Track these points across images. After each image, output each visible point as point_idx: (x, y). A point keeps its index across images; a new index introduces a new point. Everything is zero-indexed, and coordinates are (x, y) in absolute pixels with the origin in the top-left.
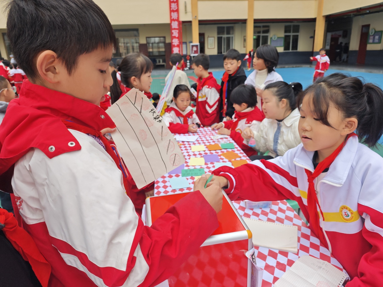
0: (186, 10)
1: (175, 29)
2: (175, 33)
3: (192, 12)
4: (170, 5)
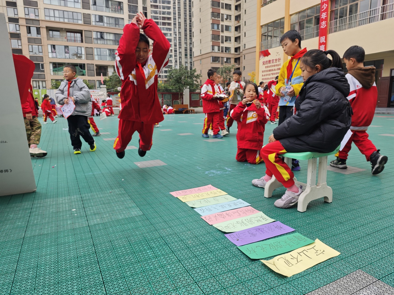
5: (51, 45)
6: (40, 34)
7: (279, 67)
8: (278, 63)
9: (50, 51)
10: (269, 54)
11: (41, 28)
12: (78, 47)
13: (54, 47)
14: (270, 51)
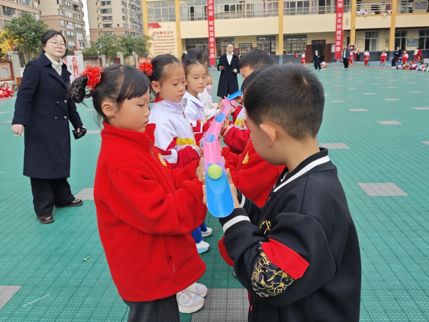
0: (347, 23)
1: (338, 35)
2: (339, 38)
3: (351, 24)
4: (337, 20)
7: (172, 38)
8: (170, 35)
10: (160, 27)
14: (160, 24)
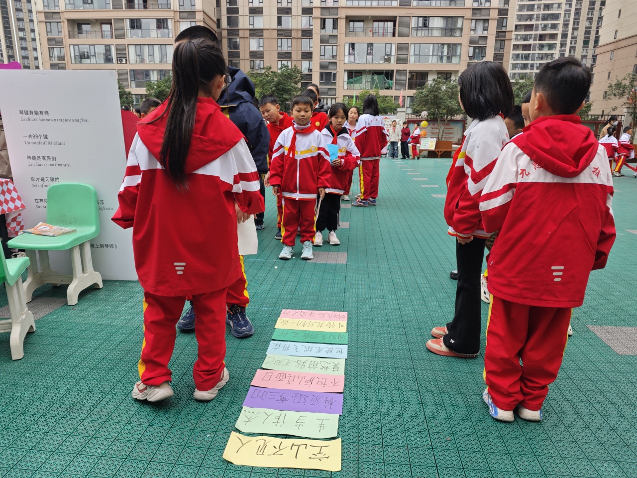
5: (350, 44)
6: (337, 29)
9: (347, 53)
11: (339, 19)
12: (386, 44)
13: (353, 46)
